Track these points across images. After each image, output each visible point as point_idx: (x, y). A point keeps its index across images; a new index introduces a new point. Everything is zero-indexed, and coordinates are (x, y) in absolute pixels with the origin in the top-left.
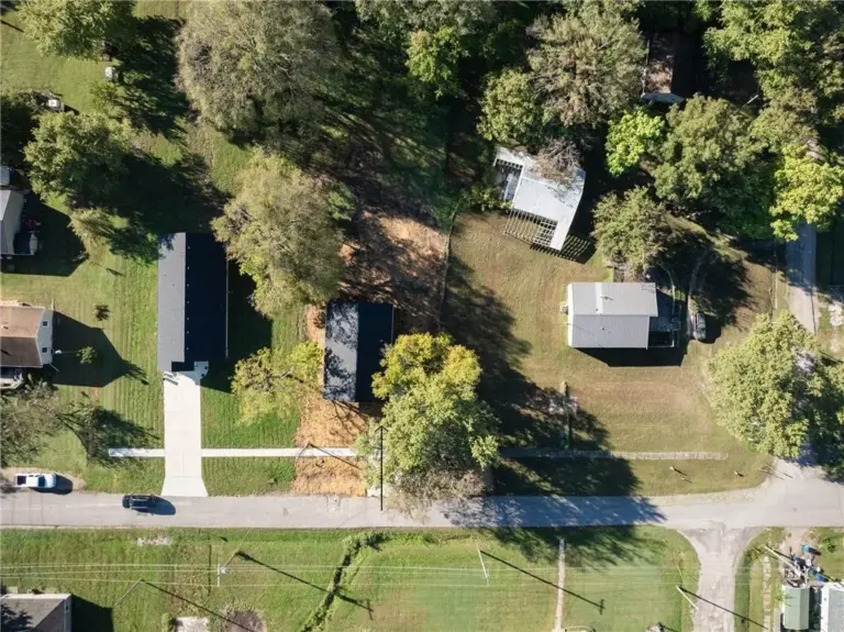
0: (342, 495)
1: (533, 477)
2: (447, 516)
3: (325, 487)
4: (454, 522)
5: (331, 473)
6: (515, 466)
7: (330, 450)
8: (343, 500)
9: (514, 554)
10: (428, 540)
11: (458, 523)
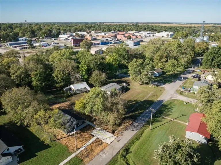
0: (102, 150)
1: (137, 113)
2: (133, 130)
3: (95, 154)
4: (136, 130)
5: (92, 150)
6: (131, 114)
7: (85, 145)
8: (104, 151)
9: (156, 124)
10: (137, 139)
11: (137, 129)
